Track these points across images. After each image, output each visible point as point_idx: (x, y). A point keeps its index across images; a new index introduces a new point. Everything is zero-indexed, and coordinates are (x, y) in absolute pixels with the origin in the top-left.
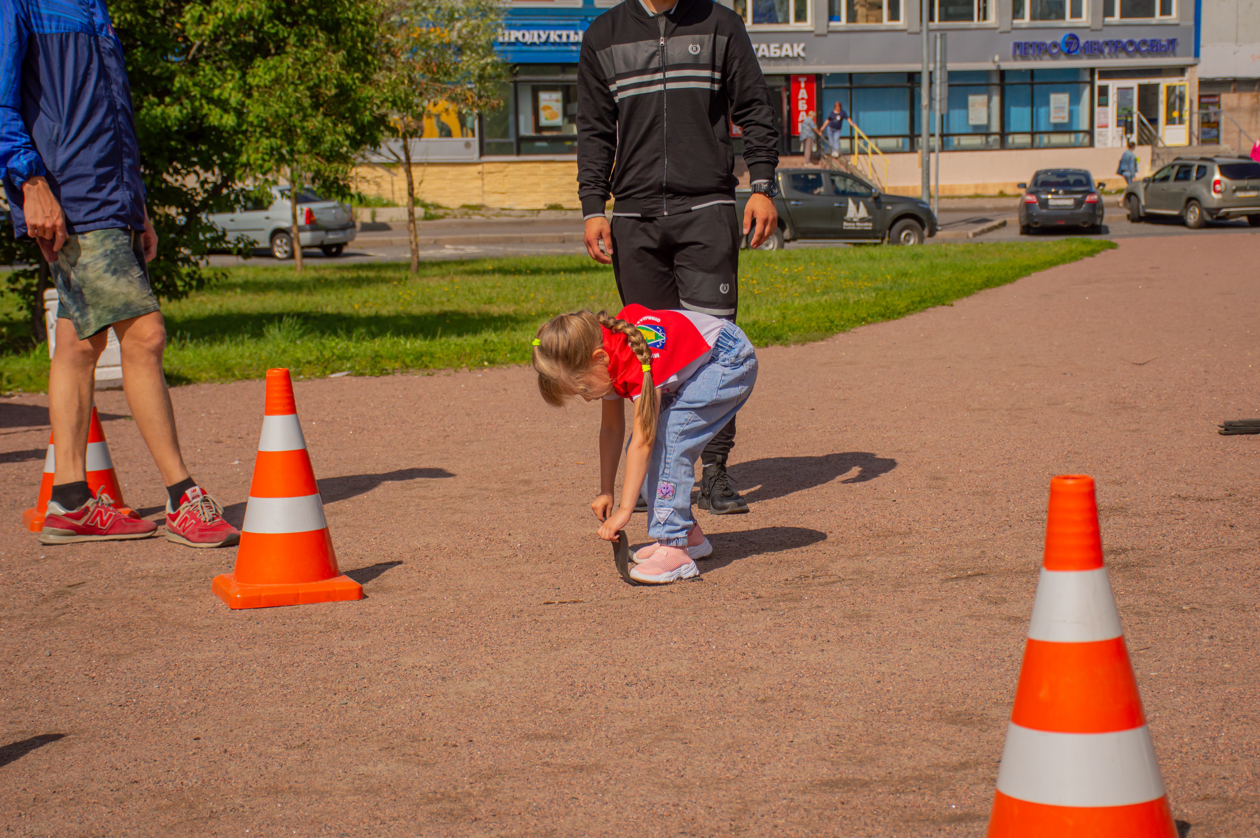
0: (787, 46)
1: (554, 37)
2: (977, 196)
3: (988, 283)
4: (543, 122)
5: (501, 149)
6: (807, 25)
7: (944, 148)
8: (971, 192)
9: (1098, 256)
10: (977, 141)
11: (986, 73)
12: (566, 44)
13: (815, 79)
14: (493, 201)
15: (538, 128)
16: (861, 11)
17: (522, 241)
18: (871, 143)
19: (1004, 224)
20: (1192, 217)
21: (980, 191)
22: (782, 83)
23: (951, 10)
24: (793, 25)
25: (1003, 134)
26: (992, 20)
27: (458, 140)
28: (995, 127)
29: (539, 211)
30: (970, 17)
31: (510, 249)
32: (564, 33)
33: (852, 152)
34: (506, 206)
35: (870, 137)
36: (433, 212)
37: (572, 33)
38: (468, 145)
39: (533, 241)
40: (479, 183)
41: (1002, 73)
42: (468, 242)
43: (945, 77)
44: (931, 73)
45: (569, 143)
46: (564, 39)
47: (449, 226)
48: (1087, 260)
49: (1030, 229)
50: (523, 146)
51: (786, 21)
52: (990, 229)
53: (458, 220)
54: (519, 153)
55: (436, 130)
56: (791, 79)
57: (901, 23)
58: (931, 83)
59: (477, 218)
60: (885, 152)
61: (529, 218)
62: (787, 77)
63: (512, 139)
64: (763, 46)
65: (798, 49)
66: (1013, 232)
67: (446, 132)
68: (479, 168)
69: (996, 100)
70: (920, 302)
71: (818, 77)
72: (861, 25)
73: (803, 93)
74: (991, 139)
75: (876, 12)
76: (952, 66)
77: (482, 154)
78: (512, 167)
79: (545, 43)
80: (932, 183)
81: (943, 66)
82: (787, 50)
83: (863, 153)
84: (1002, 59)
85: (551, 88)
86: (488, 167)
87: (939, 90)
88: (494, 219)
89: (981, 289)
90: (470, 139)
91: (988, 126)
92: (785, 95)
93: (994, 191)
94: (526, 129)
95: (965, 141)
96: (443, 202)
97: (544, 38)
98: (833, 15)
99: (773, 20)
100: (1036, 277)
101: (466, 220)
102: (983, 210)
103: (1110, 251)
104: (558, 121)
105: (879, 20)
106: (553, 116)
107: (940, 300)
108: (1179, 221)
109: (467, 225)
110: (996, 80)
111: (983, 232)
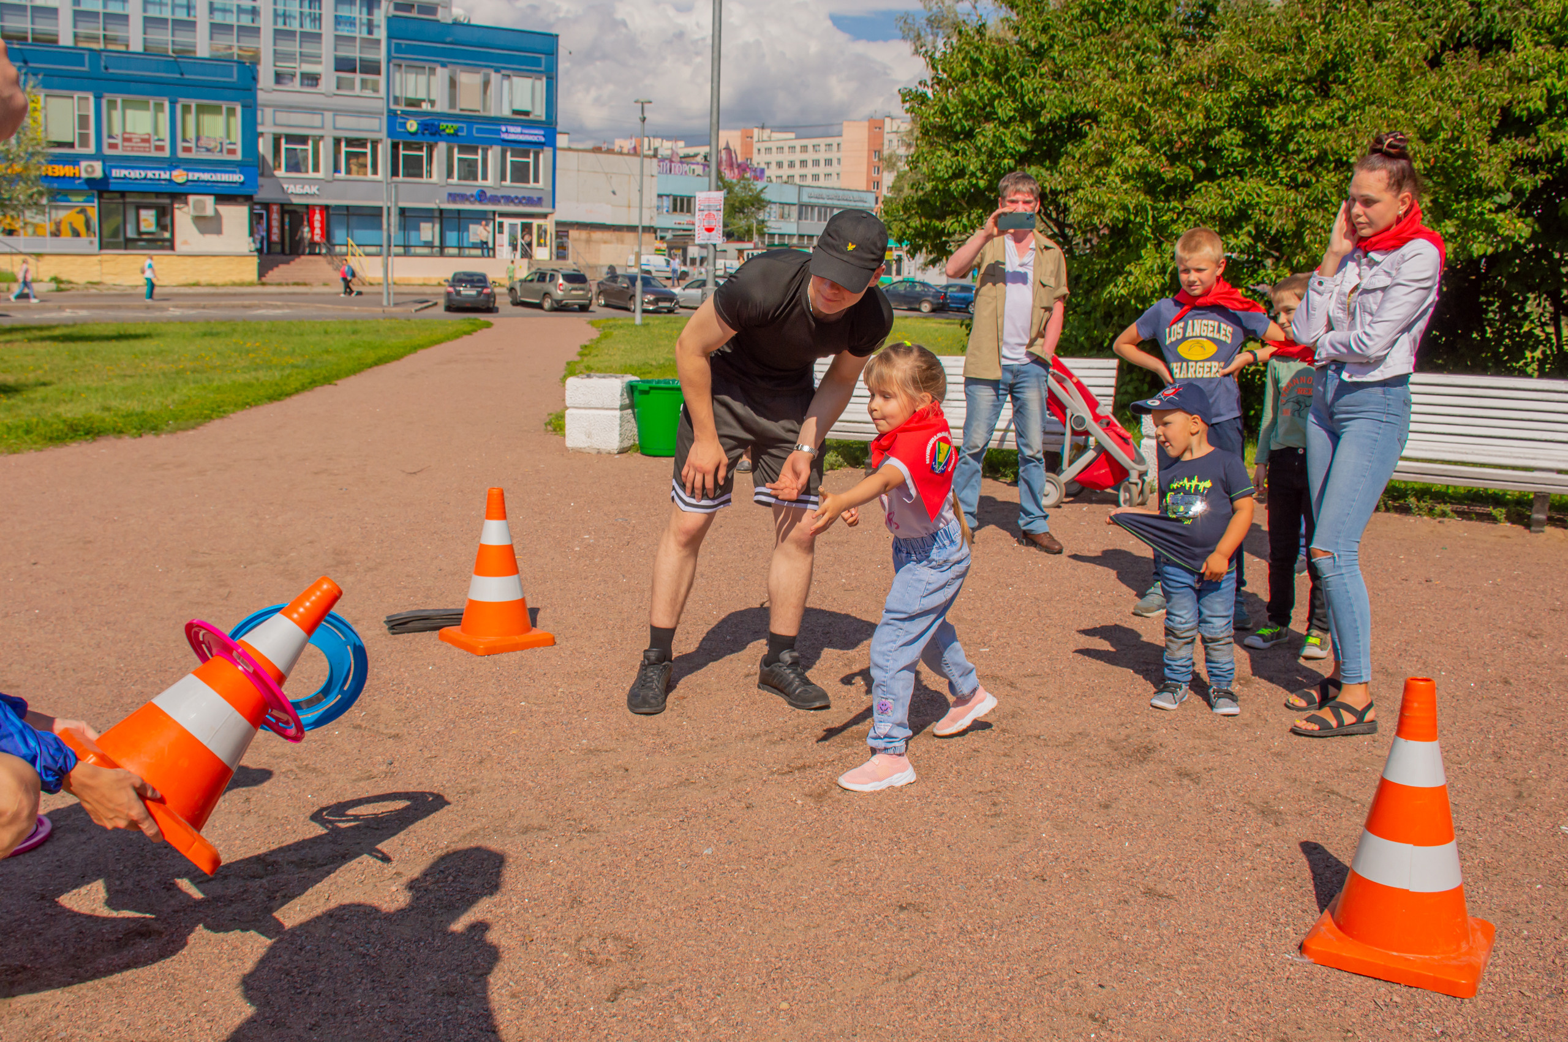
0: (307, 187)
1: (150, 174)
2: (425, 285)
3: (379, 362)
4: (143, 229)
5: (116, 246)
6: (321, 175)
7: (406, 254)
8: (421, 282)
9: (475, 334)
10: (426, 251)
11: (431, 210)
12: (159, 180)
13: (325, 209)
14: (109, 280)
15: (140, 233)
16: (354, 168)
17: (119, 307)
18: (359, 250)
19: (436, 304)
20: (547, 304)
21: (427, 282)
22: (304, 210)
23: (411, 171)
24: (311, 174)
25: (442, 247)
26: (435, 178)
27: (84, 239)
28: (437, 243)
29: (137, 286)
30: (421, 176)
31: (111, 314)
32: (157, 173)
33: (347, 255)
34: (117, 282)
35: (358, 245)
36: (63, 286)
37: (162, 173)
38: (91, 243)
39: (127, 308)
40: (98, 267)
41: (441, 211)
42: (82, 307)
43: (398, 212)
44: (389, 208)
45: (160, 243)
46: (157, 177)
47: (73, 296)
48: (466, 338)
49: (449, 309)
50: (130, 245)
51: (307, 172)
52: (426, 307)
53: (80, 292)
54: (126, 248)
55: (70, 233)
56: (310, 209)
57: (380, 176)
58: (389, 214)
59: (93, 291)
60: (367, 255)
61: (130, 291)
62: (307, 206)
63: (121, 239)
64: (292, 187)
65: (314, 190)
66: (440, 310)
67: (76, 234)
68: (99, 258)
69: (437, 227)
70: (310, 383)
71: (327, 207)
72: (354, 176)
73: (317, 217)
74: (435, 250)
75: (363, 170)
76: (402, 205)
77: (101, 247)
78: (121, 258)
79: (145, 178)
80: (390, 275)
81: (396, 205)
82: (307, 189)
83: (353, 255)
84: (441, 202)
85: (148, 207)
86: (105, 258)
87: (394, 219)
88: (106, 292)
89: (371, 367)
90: (92, 238)
91: (432, 242)
92: (306, 218)
93: (435, 282)
94: (131, 233)
95: (419, 250)
96: (74, 279)
97: (143, 175)
98: (336, 169)
99: (298, 170)
100: (422, 353)
101: (85, 292)
102: (425, 294)
103: (485, 330)
104: (153, 229)
105: (365, 174)
106: (150, 226)
107: (328, 380)
108: (539, 306)
109: (86, 296)
110: (437, 214)
111: (422, 309)
